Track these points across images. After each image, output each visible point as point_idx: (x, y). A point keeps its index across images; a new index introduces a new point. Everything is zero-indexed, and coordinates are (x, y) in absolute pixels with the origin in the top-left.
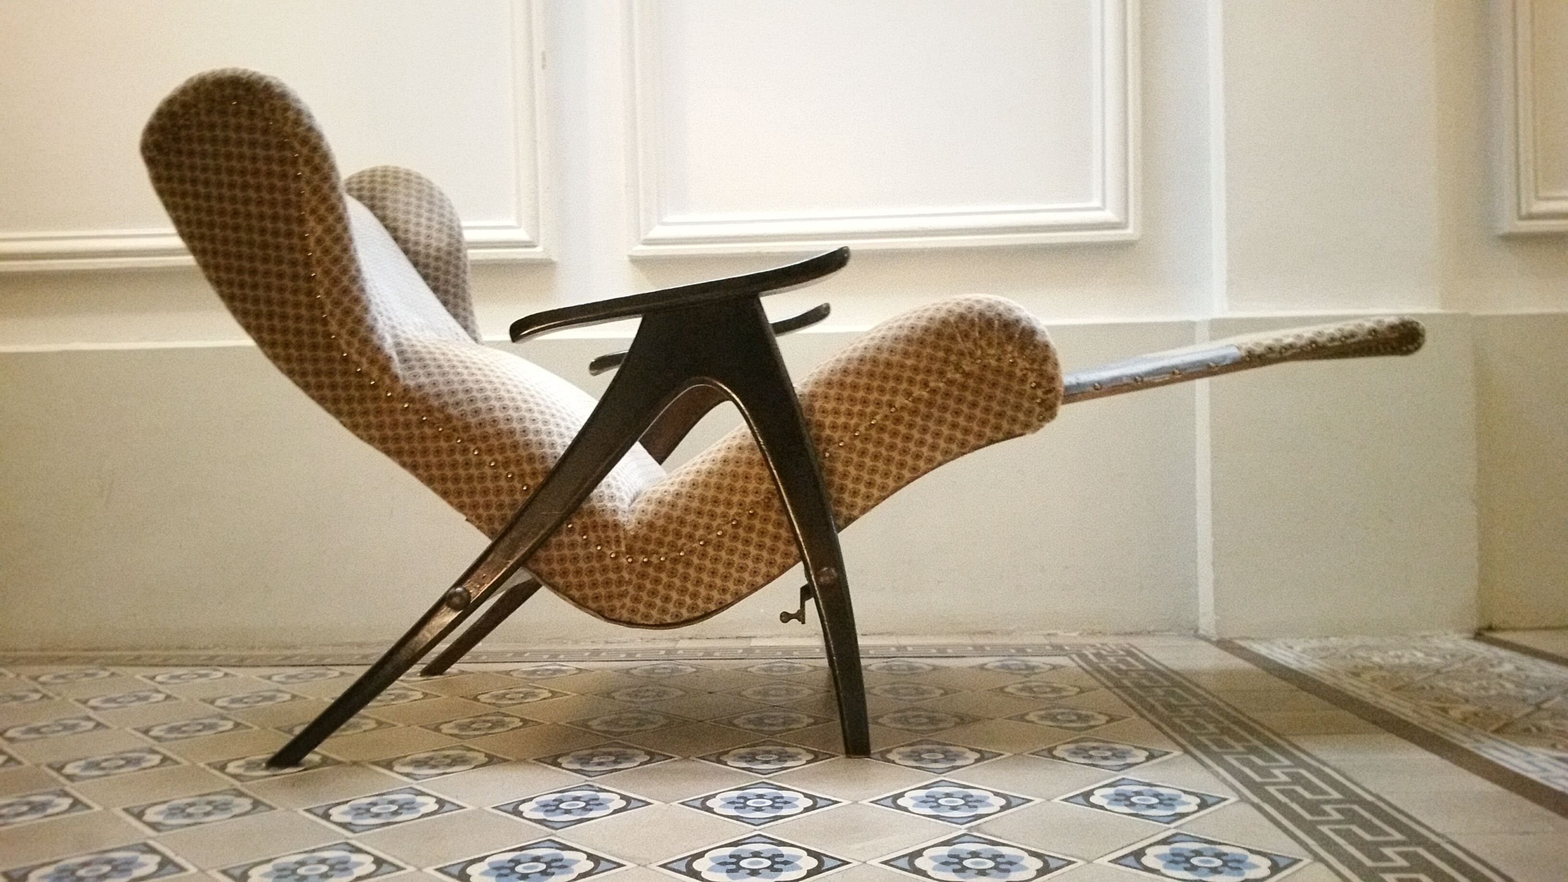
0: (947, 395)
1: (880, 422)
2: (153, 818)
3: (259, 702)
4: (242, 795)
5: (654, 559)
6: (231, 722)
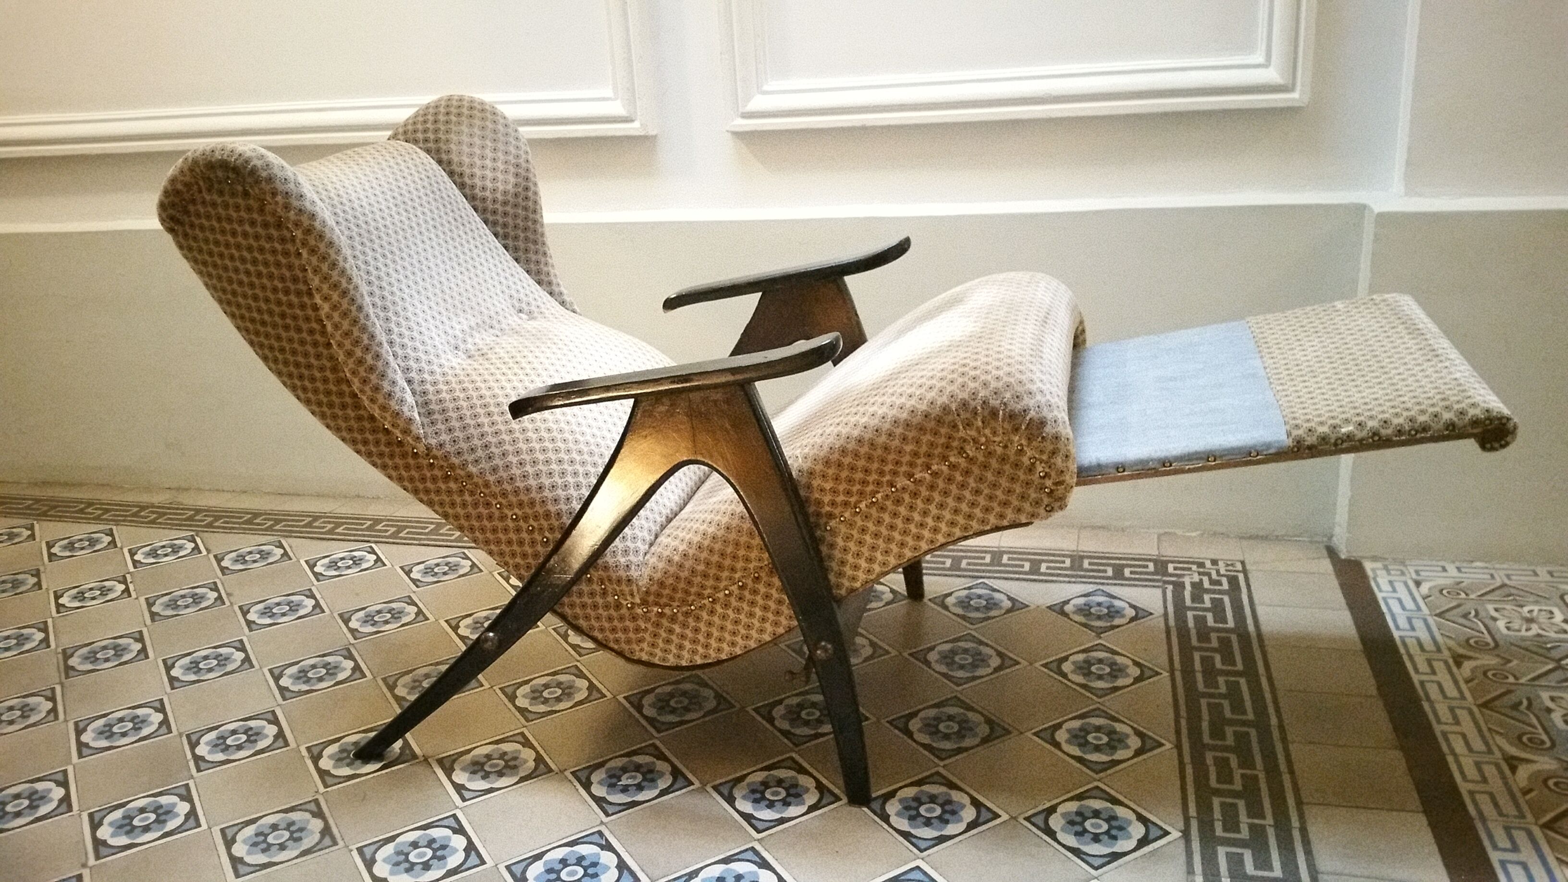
1: (881, 501)
2: (239, 850)
3: (386, 622)
4: (319, 814)
5: (667, 611)
6: (351, 664)
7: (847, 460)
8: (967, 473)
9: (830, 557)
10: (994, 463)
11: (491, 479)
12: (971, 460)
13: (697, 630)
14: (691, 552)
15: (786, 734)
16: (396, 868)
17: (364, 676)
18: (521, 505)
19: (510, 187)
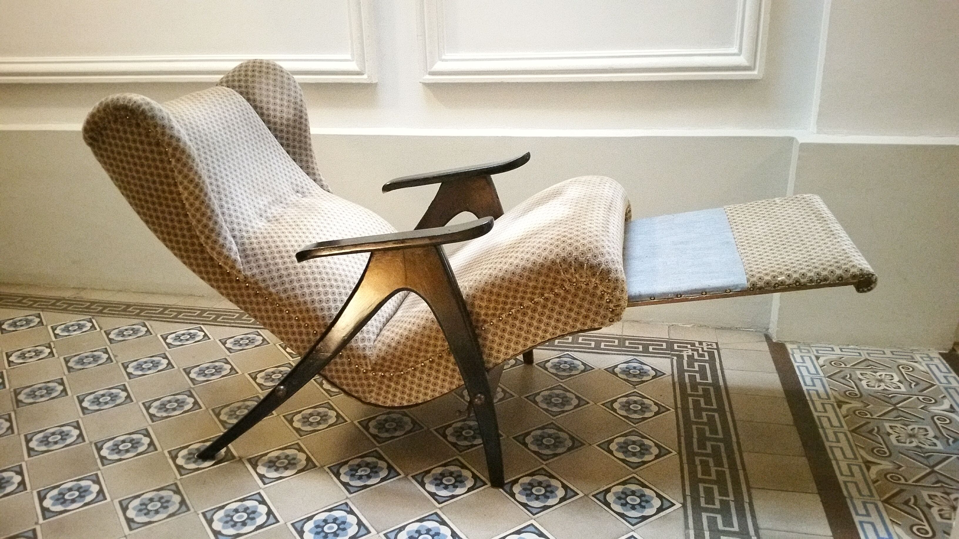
0: (555, 302)
1: (514, 314)
2: (131, 513)
3: (212, 374)
4: (177, 492)
5: (387, 374)
6: (192, 400)
7: (495, 290)
8: (565, 299)
9: (484, 346)
10: (581, 294)
11: (284, 296)
12: (567, 291)
13: (404, 386)
14: (402, 341)
15: (454, 445)
16: (226, 525)
17: (201, 408)
18: (301, 312)
19: (291, 116)
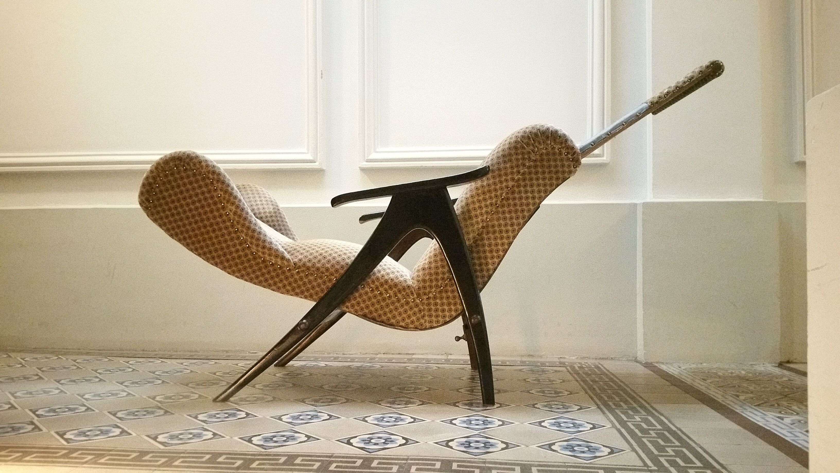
0: (530, 173)
1: (505, 196)
5: (431, 295)
10: (545, 158)
12: (535, 161)
